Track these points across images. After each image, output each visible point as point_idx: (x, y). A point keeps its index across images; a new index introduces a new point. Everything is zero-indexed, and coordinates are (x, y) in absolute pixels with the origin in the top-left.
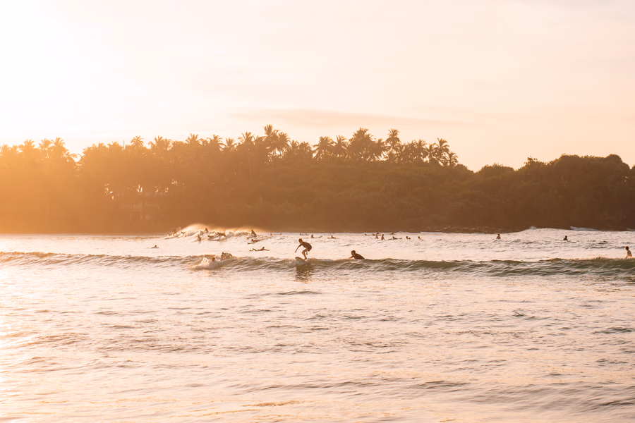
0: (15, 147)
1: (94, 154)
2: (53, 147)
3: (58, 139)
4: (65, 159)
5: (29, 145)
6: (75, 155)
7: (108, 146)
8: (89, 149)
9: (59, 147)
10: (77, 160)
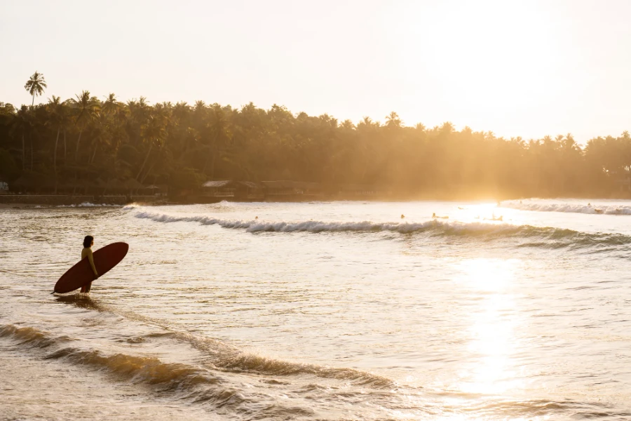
0: (538, 141)
1: (596, 144)
2: (565, 140)
3: (569, 134)
4: (574, 148)
5: (547, 140)
6: (581, 145)
7: (605, 139)
8: (591, 140)
9: (570, 140)
10: (583, 148)
